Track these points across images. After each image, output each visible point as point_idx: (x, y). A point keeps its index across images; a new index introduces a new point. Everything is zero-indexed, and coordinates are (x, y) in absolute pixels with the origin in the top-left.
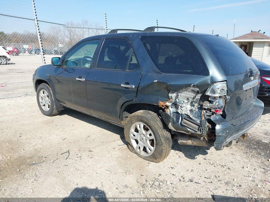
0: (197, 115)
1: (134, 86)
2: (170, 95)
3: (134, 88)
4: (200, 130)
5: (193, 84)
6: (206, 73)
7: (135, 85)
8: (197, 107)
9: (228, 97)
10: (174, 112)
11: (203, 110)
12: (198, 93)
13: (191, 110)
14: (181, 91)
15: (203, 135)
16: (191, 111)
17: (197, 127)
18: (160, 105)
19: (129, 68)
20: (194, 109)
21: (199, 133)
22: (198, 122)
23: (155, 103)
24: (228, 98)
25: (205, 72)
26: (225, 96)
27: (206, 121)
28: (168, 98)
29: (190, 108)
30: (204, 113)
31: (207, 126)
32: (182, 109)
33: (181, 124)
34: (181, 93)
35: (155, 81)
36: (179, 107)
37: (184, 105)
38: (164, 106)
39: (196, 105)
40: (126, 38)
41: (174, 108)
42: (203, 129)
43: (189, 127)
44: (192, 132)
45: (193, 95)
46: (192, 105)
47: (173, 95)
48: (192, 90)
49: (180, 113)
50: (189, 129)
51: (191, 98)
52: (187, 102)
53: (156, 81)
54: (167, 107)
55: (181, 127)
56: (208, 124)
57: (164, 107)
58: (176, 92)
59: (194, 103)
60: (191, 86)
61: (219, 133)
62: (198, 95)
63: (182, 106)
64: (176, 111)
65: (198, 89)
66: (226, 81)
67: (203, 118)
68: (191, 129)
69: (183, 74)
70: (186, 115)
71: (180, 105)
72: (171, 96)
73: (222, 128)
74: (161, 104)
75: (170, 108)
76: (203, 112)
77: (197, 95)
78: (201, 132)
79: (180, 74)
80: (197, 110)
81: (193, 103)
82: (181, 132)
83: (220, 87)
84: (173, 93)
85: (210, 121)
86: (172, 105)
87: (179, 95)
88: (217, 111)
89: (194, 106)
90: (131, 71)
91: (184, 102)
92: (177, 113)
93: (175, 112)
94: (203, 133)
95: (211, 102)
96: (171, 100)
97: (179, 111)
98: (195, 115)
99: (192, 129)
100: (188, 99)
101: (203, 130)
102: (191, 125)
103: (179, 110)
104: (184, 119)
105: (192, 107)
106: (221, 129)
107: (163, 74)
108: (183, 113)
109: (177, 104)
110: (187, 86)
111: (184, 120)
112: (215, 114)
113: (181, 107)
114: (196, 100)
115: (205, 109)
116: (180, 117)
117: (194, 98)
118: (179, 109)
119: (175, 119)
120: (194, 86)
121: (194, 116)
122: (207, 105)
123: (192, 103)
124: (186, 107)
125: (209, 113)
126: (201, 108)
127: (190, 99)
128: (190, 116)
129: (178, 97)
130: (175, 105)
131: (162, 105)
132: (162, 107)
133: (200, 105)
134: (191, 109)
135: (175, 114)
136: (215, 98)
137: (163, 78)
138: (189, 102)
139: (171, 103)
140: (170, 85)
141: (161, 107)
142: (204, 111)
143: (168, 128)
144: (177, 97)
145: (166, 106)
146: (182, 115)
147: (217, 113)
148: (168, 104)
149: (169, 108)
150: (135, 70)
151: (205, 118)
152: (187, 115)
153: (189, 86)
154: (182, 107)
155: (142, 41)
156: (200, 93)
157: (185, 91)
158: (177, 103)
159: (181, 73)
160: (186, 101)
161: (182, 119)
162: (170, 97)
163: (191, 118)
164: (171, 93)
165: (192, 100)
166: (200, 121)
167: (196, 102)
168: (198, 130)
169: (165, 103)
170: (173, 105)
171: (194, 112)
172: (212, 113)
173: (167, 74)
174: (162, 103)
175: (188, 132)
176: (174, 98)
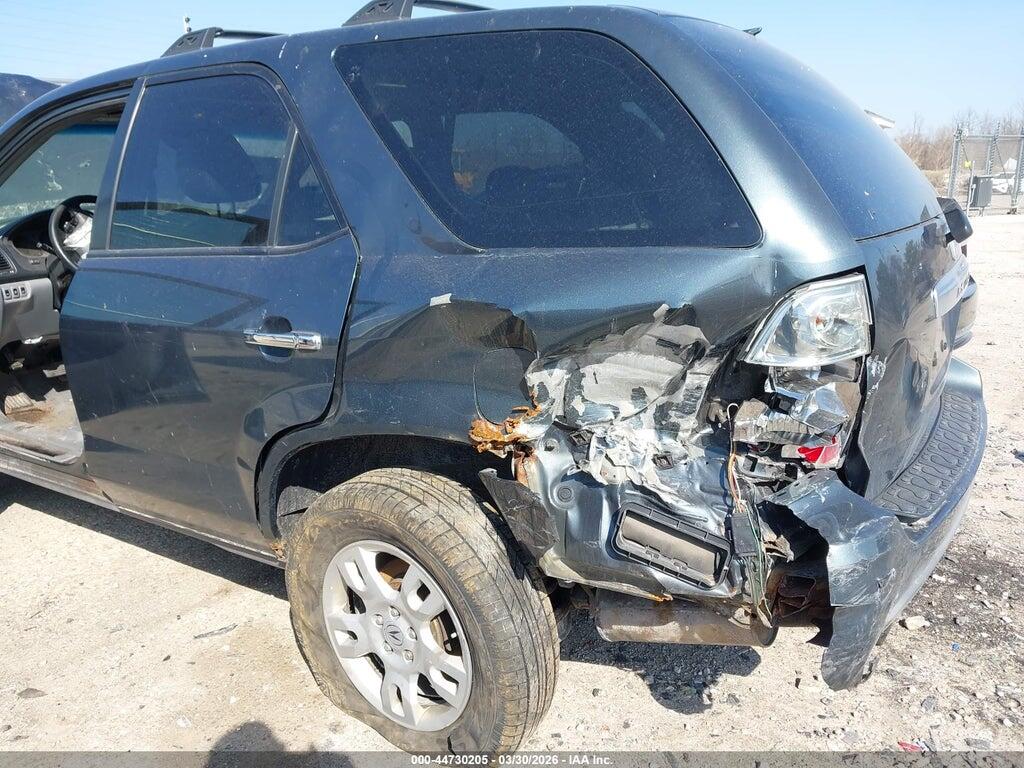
0: (697, 487)
1: (317, 339)
2: (534, 378)
3: (319, 347)
4: (730, 576)
5: (665, 307)
6: (742, 228)
7: (322, 334)
8: (692, 435)
9: (875, 368)
10: (565, 478)
11: (732, 456)
12: (697, 352)
13: (665, 458)
14: (595, 350)
15: (746, 599)
16: (663, 460)
17: (708, 556)
18: (479, 439)
19: (281, 234)
20: (675, 447)
21: (721, 590)
22: (712, 526)
23: (453, 430)
24: (873, 372)
25: (736, 225)
26: (858, 360)
27: (760, 518)
28: (527, 399)
29: (656, 442)
30: (737, 467)
31: (768, 550)
32: (609, 452)
33: (611, 542)
34: (599, 361)
35: (435, 301)
36: (594, 443)
37: (620, 428)
38: (507, 444)
39: (689, 423)
40: (257, 69)
41: (561, 451)
42: (742, 568)
43: (661, 560)
44: (678, 587)
45: (665, 368)
46: (664, 424)
47: (552, 379)
48: (662, 342)
49: (600, 479)
50: (659, 576)
51: (655, 385)
52: (638, 410)
53: (445, 299)
54: (524, 448)
55: (613, 563)
56: (769, 535)
57: (507, 448)
58: (567, 361)
59: (674, 417)
60: (655, 314)
61: (848, 595)
62: (697, 364)
63: (608, 440)
64: (575, 471)
65: (694, 333)
66: (861, 270)
67: (741, 505)
68: (676, 574)
69: (600, 249)
70: (636, 487)
71: (599, 431)
72: (542, 386)
73: (863, 563)
74: (486, 432)
75: (539, 452)
76: (731, 468)
77: (691, 366)
78: (732, 584)
79: (582, 251)
80: (697, 453)
81: (672, 413)
82: (614, 586)
83: (825, 310)
84: (550, 364)
85: (779, 518)
86: (548, 434)
87: (583, 375)
88: (815, 454)
89: (674, 430)
90: (296, 251)
91: (616, 414)
92: (586, 478)
93: (573, 476)
94: (743, 589)
95: (775, 404)
96: (542, 407)
97: (595, 468)
98: (687, 486)
99: (682, 576)
100: (638, 394)
101: (743, 574)
102: (669, 547)
103: (591, 463)
104: (630, 513)
105: (668, 440)
106: (861, 568)
107: (484, 255)
108: (620, 478)
109: (576, 429)
110: (630, 320)
111: (628, 520)
112: (806, 470)
113: (602, 441)
114: (690, 395)
115: (743, 448)
116: (605, 504)
117: (673, 387)
118: (591, 455)
119: (573, 515)
120: (673, 317)
121: (680, 494)
122: (752, 421)
123: (662, 412)
124: (631, 444)
125: (769, 470)
126: (720, 441)
127: (652, 394)
128: (662, 495)
129: (581, 387)
130: (570, 432)
131: (493, 442)
132: (495, 448)
133: (708, 420)
134: (660, 449)
135: (574, 487)
136: (798, 377)
137: (482, 276)
138: (644, 410)
139: (542, 422)
140: (530, 316)
141: (486, 452)
142: (742, 459)
143: (541, 571)
144: (574, 386)
145: (515, 442)
146: (611, 489)
147: (817, 464)
148: (526, 430)
149: (536, 453)
150: (319, 240)
151: (749, 499)
152: (642, 489)
153: (642, 315)
154: (607, 445)
155: (345, 72)
156: (711, 355)
157: (618, 349)
158: (579, 422)
159: (590, 241)
160: (628, 408)
161: (616, 517)
162: (536, 392)
163: (666, 504)
164: (539, 369)
165: (664, 399)
166: (722, 520)
167: (685, 410)
168: (717, 574)
169: (509, 428)
170: (554, 436)
171: (683, 468)
172: (783, 465)
173: (503, 255)
174: (491, 427)
175: (659, 588)
176: (556, 392)
